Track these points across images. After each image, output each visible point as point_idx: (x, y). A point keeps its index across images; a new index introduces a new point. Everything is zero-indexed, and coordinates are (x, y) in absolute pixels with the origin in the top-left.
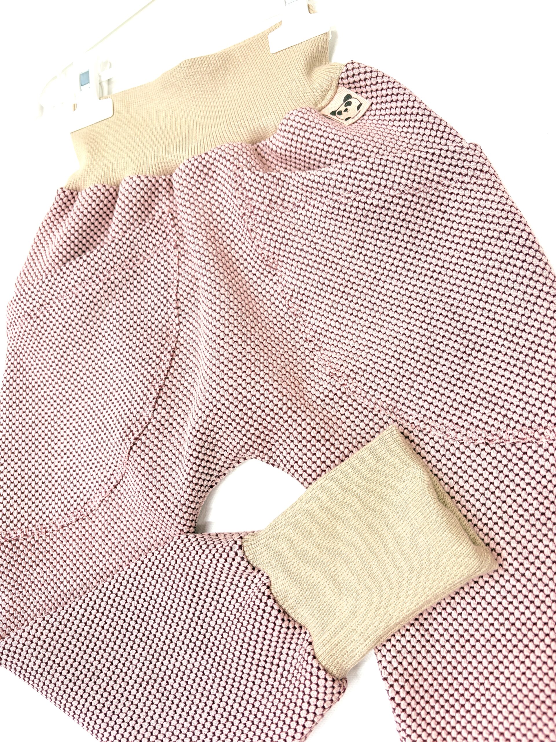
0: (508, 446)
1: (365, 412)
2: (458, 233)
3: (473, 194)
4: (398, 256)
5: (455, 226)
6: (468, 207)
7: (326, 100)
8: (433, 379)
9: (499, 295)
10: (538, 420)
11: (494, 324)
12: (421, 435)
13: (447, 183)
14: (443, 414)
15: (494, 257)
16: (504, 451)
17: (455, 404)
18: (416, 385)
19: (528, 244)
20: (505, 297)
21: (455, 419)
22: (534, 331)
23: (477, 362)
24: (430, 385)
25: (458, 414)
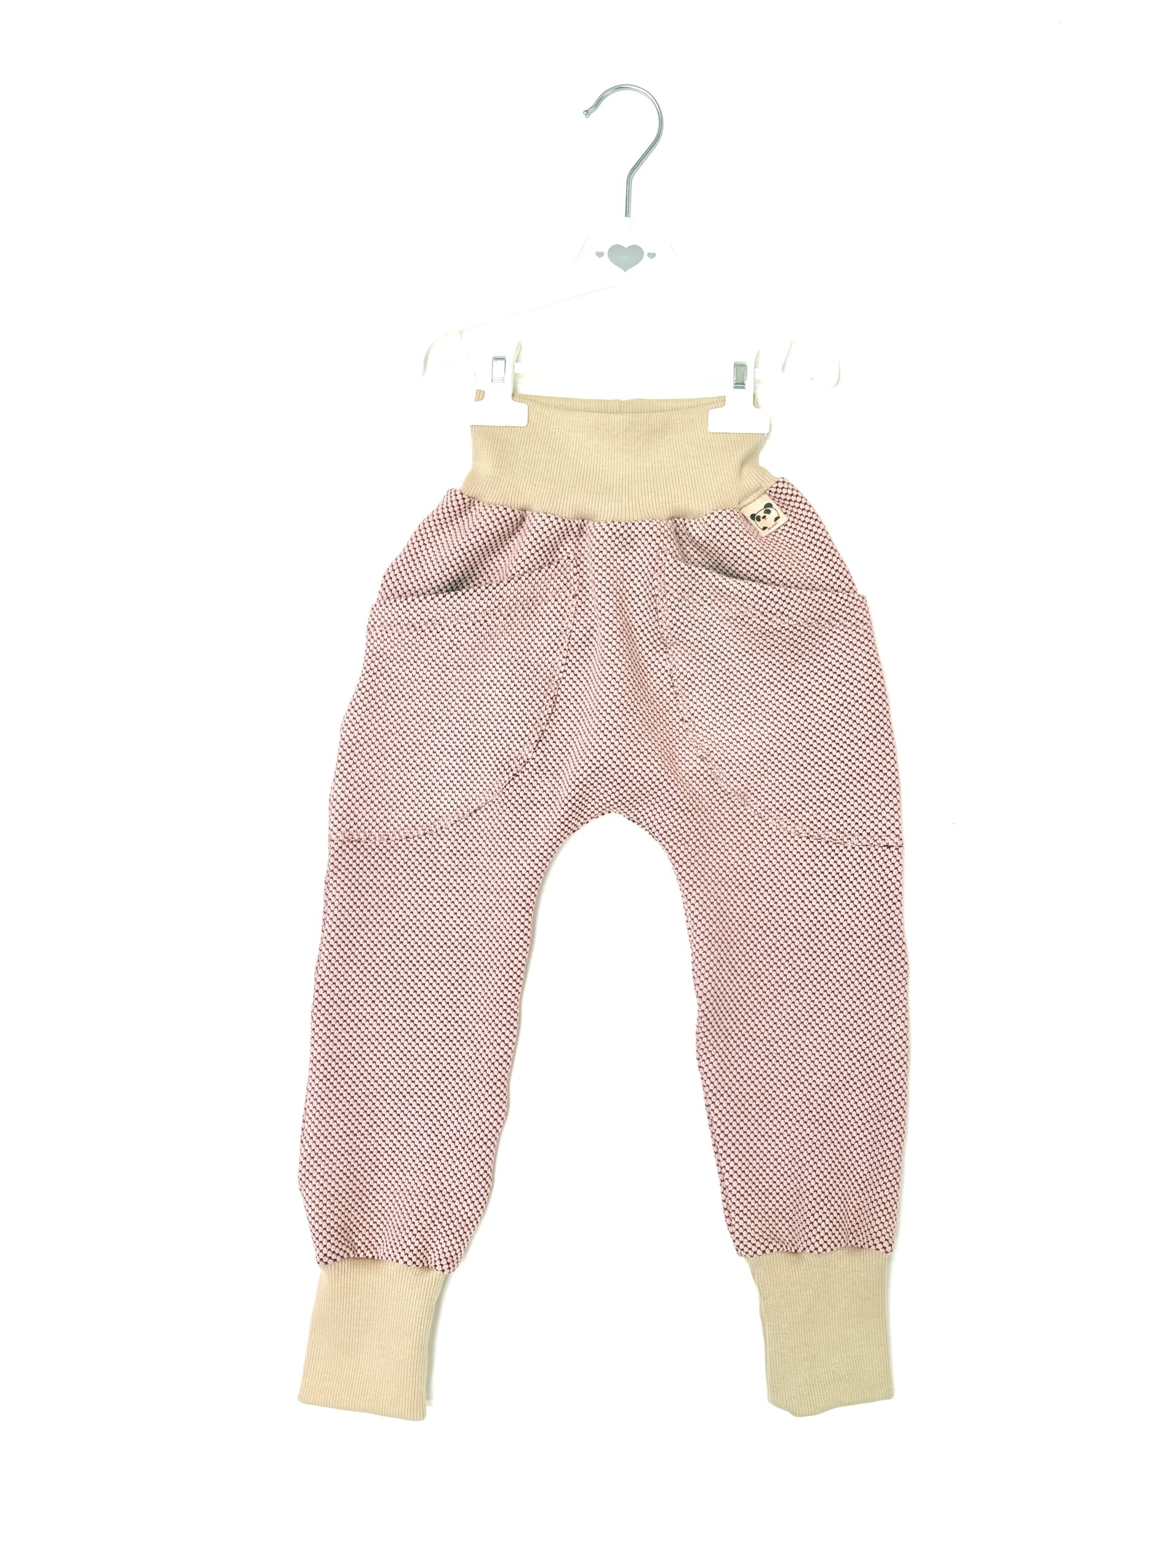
0: (823, 843)
1: (722, 794)
2: (830, 667)
3: (850, 639)
4: (778, 671)
5: (829, 659)
6: (844, 648)
8: (780, 779)
9: (847, 727)
10: (849, 828)
11: (838, 748)
12: (760, 821)
13: (834, 622)
14: (781, 808)
15: (852, 695)
16: (819, 846)
17: (792, 803)
18: (766, 781)
19: (880, 693)
20: (851, 729)
21: (789, 814)
22: (865, 762)
23: (817, 774)
24: (777, 784)
25: (792, 810)
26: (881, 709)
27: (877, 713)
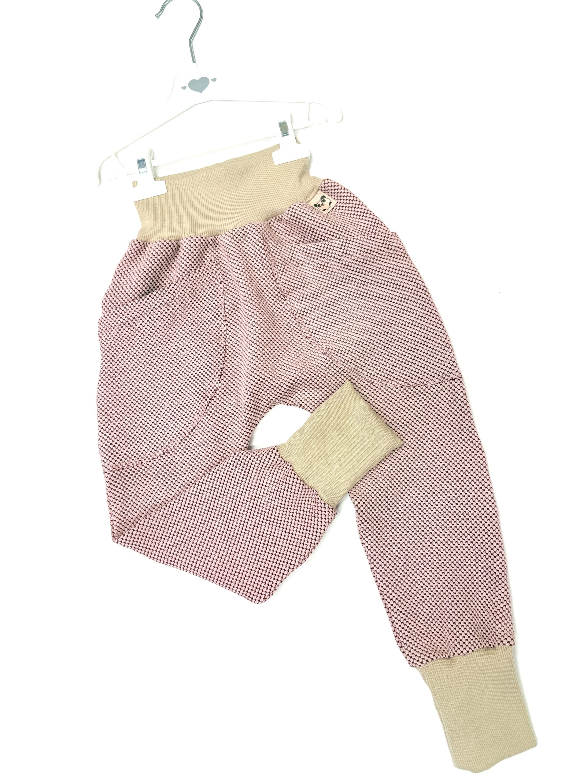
0: (412, 388)
1: (342, 373)
2: (387, 280)
3: (395, 260)
4: (356, 291)
5: (385, 276)
6: (392, 266)
7: (310, 197)
8: (376, 355)
9: (408, 313)
10: (426, 375)
11: (405, 327)
12: (369, 384)
13: (381, 253)
14: (380, 373)
15: (405, 293)
16: (410, 391)
17: (386, 368)
18: (367, 358)
19: (422, 287)
20: (410, 314)
21: (386, 375)
22: (424, 331)
23: (397, 347)
24: (374, 358)
25: (388, 372)
26: (425, 297)
27: (424, 300)
